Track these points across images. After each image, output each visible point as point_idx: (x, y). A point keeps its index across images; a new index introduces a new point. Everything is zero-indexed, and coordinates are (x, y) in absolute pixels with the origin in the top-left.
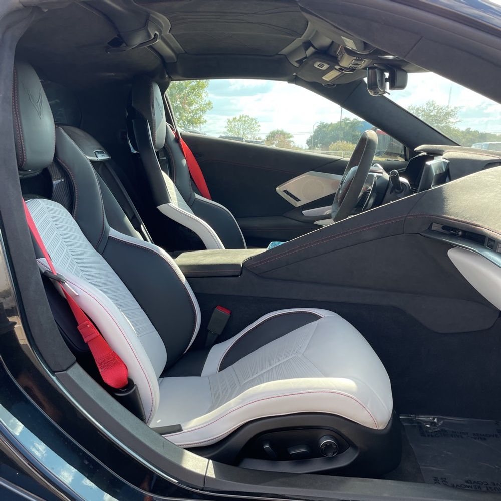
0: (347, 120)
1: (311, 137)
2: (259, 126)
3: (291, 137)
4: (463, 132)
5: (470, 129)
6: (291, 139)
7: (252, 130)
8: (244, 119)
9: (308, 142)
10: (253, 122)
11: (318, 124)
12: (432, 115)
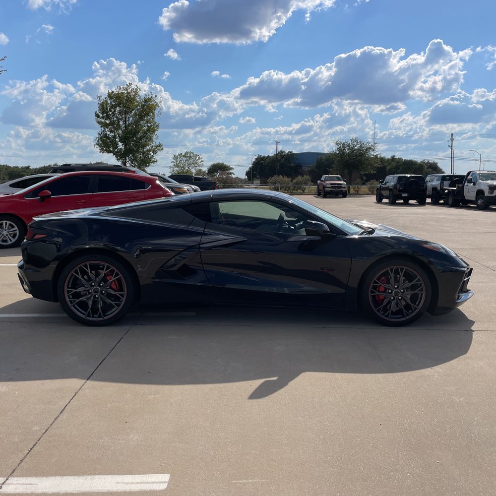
0: (282, 153)
1: (250, 168)
2: (203, 161)
3: (232, 169)
4: (388, 160)
5: (394, 156)
6: (231, 171)
7: (196, 165)
8: (189, 155)
9: (247, 174)
10: (197, 158)
11: (256, 157)
12: (356, 149)
